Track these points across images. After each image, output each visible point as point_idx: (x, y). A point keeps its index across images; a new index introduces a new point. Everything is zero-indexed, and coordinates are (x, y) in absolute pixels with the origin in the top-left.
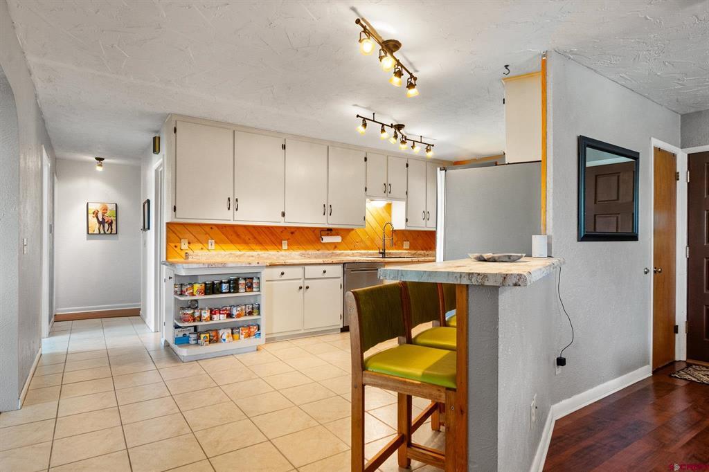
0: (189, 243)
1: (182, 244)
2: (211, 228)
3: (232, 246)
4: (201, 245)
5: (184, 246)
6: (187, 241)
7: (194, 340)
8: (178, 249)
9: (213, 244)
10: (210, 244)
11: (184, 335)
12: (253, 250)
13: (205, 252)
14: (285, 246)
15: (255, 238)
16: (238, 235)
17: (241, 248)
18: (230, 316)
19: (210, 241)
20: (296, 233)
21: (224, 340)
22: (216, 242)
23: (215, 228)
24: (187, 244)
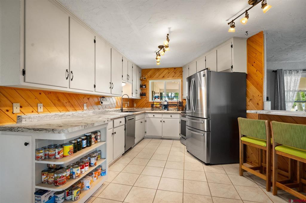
0: (21, 107)
1: (15, 108)
2: (40, 94)
3: (55, 109)
4: (31, 109)
5: (17, 110)
6: (19, 104)
7: (63, 198)
8: (9, 113)
9: (42, 107)
10: (39, 108)
11: (50, 198)
12: (68, 110)
13: (35, 115)
14: (85, 108)
15: (69, 102)
16: (59, 100)
17: (61, 110)
18: (90, 165)
19: (39, 104)
20: (90, 99)
21: (88, 187)
22: (44, 106)
23: (43, 94)
24: (19, 108)
